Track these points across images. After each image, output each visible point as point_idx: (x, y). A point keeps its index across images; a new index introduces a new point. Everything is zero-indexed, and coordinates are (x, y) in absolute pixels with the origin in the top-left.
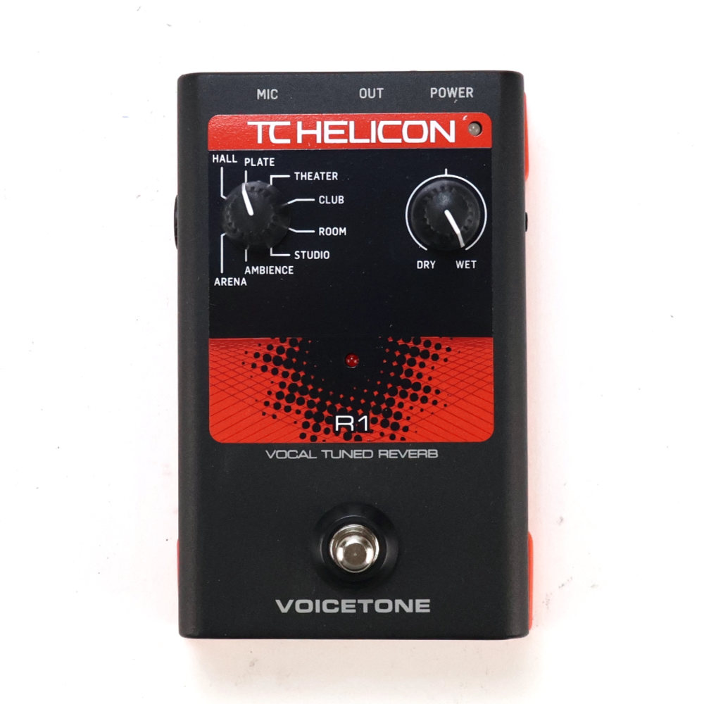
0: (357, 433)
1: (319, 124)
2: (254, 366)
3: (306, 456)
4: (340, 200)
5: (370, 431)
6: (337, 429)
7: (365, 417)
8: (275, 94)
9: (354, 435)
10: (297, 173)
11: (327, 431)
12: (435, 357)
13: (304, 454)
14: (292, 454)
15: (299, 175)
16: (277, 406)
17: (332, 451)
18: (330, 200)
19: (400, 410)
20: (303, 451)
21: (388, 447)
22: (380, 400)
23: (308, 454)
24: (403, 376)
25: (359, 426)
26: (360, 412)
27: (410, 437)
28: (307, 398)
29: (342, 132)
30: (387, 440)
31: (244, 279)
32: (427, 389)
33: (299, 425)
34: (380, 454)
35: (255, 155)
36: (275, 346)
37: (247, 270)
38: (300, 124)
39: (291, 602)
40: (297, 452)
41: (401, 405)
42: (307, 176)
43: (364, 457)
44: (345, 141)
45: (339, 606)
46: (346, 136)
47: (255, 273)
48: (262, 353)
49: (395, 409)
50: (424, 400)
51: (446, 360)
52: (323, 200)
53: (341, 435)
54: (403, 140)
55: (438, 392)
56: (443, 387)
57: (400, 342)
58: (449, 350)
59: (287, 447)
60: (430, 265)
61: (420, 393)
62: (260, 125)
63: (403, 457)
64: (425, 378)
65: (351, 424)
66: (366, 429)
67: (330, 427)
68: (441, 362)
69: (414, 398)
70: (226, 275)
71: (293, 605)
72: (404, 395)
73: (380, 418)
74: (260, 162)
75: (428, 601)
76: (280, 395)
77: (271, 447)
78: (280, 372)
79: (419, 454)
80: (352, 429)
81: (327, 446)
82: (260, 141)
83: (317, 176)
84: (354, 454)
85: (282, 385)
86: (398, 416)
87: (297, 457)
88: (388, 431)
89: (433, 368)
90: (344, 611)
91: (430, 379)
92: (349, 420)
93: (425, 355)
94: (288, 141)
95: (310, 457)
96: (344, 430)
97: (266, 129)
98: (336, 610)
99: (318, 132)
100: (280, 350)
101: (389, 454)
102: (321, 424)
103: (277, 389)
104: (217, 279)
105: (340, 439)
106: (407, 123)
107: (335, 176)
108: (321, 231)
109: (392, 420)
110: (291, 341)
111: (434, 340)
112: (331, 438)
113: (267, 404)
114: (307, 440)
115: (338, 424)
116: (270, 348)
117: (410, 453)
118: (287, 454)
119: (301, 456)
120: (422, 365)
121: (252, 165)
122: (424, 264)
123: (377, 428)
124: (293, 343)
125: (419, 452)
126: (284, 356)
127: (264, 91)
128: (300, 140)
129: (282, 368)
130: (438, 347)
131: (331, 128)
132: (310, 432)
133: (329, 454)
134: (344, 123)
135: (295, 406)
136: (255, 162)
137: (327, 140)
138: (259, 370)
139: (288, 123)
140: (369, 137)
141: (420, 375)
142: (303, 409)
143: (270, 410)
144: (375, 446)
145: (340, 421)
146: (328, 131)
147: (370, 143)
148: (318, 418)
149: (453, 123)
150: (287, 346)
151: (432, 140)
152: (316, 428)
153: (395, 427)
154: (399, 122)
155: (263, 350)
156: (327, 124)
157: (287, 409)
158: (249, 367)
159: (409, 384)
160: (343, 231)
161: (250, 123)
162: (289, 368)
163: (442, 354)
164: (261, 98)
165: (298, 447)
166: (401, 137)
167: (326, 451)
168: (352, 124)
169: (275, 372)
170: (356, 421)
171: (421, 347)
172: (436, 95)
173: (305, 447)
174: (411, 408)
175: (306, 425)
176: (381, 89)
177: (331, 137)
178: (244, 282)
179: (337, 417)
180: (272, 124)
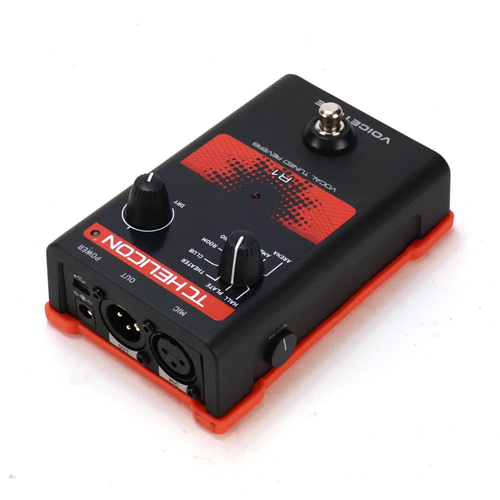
0: (283, 171)
1: (168, 283)
2: (306, 223)
3: (317, 179)
4: (192, 251)
5: (276, 169)
6: (291, 178)
7: (273, 174)
8: (176, 309)
9: (286, 172)
10: (201, 273)
11: (297, 181)
12: (215, 173)
13: (317, 180)
14: (324, 184)
15: (201, 272)
16: (311, 203)
17: (303, 173)
18: (197, 254)
19: (253, 167)
20: (316, 181)
21: (274, 159)
22: (258, 175)
23: (315, 179)
24: (238, 176)
25: (280, 173)
26: (273, 177)
27: (260, 156)
28: (293, 197)
29: (160, 273)
30: (271, 161)
31: (274, 254)
32: (232, 165)
33: (308, 191)
34: (281, 159)
35: (214, 293)
36: (287, 223)
37: (268, 256)
38: (178, 289)
39: (382, 139)
40: (320, 183)
41: (251, 168)
42: (197, 269)
43: (290, 162)
44: (163, 269)
45: (360, 125)
46: (160, 270)
47: (266, 252)
48: (297, 224)
49: (256, 168)
50: (238, 163)
51: (211, 169)
52: (200, 256)
53: (292, 175)
54: (135, 251)
55: (228, 162)
56: (223, 162)
57: (225, 187)
58: (205, 171)
59: (323, 188)
60: (178, 202)
61: (237, 166)
62: (198, 302)
63: (271, 152)
64: (228, 169)
65: (283, 176)
66: (277, 170)
67: (293, 181)
68: (214, 170)
69: (242, 166)
70: (282, 261)
71: (381, 138)
72: (246, 170)
73: (266, 170)
74: (215, 289)
75: (316, 103)
76: (305, 206)
77: (331, 192)
78: (295, 213)
79: (263, 148)
80: (284, 174)
81: (303, 176)
82: (205, 296)
83: (193, 266)
84: (293, 166)
85: (300, 208)
86: (256, 165)
87: (322, 181)
88: (267, 163)
89: (220, 170)
90: (359, 123)
91: (226, 168)
92: (282, 178)
93: (219, 176)
94: (191, 287)
95: (315, 177)
96: (288, 176)
97: (196, 299)
98: (363, 125)
99: (173, 281)
100: (286, 220)
101: (276, 156)
102: (297, 185)
103: (303, 208)
104: (288, 262)
106: (125, 256)
107: (183, 261)
108: (215, 246)
109: (261, 166)
110: (278, 220)
111: (208, 178)
112: (297, 177)
113: (315, 207)
114: (310, 183)
115: (289, 180)
116: (290, 224)
117: (266, 151)
118: (325, 185)
119: (319, 180)
120: (224, 174)
121: (220, 290)
122: (180, 204)
123: (271, 167)
124: (278, 218)
125: (262, 149)
126: (287, 217)
127: (180, 313)
128: (185, 284)
129: (293, 213)
130: (209, 175)
131: (164, 278)
132: (306, 185)
133: (305, 173)
134: (155, 276)
135: (302, 198)
136: (217, 290)
137: (171, 275)
138: (305, 220)
139: (183, 293)
140: (150, 263)
141: (230, 171)
142: (299, 194)
143: (316, 204)
144: (281, 163)
145: (286, 180)
146: (167, 278)
147: (152, 260)
148: (296, 187)
149: (103, 242)
150: (282, 219)
151: (121, 242)
152: (301, 185)
153: (262, 163)
154: (129, 258)
155: (294, 225)
156: (164, 281)
157: (307, 199)
158: (309, 224)
159: (239, 172)
160: (204, 240)
161: (202, 306)
162: (290, 211)
163: (210, 172)
164: (184, 312)
165: (317, 184)
166: (134, 253)
167: (306, 175)
168: (152, 273)
169: (298, 214)
170: (279, 175)
171: (217, 180)
172: (98, 256)
173: (314, 182)
174: (247, 164)
175: (305, 189)
176: (122, 276)
177: (168, 275)
178: (275, 253)
179: (286, 182)
180: (191, 298)
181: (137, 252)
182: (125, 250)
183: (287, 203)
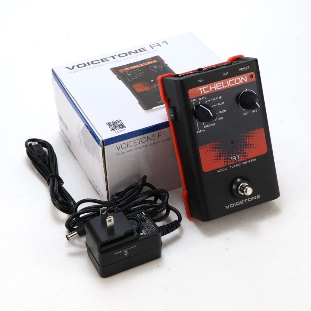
1: (215, 85)
2: (210, 151)
4: (223, 103)
5: (240, 159)
7: (238, 156)
8: (203, 80)
9: (236, 161)
11: (230, 162)
12: (252, 136)
13: (226, 169)
14: (223, 170)
15: (212, 100)
16: (217, 159)
18: (221, 104)
22: (241, 150)
24: (245, 143)
25: (237, 158)
26: (237, 155)
27: (249, 157)
28: (224, 155)
29: (220, 86)
30: (244, 160)
32: (251, 145)
33: (223, 162)
34: (243, 164)
35: (201, 97)
37: (204, 127)
38: (210, 86)
39: (229, 205)
41: (246, 150)
42: (214, 99)
43: (239, 165)
44: (222, 88)
45: (240, 203)
46: (222, 86)
47: (206, 127)
49: (244, 152)
51: (254, 136)
52: (219, 104)
55: (253, 145)
56: (254, 143)
57: (243, 135)
58: (254, 133)
59: (221, 168)
60: (247, 114)
61: (250, 146)
62: (201, 89)
63: (248, 163)
64: (250, 142)
65: (235, 158)
67: (231, 160)
68: (253, 137)
69: (248, 148)
70: (200, 130)
72: (246, 148)
73: (241, 155)
75: (259, 195)
76: (217, 156)
77: (218, 169)
79: (252, 161)
81: (230, 165)
82: (201, 93)
83: (217, 99)
84: (237, 165)
85: (218, 154)
86: (245, 153)
88: (244, 157)
89: (251, 139)
91: (251, 142)
92: (235, 157)
93: (249, 136)
94: (208, 91)
95: (227, 169)
96: (234, 160)
97: (202, 90)
99: (215, 87)
101: (245, 163)
103: (216, 155)
104: (198, 131)
105: (233, 163)
106: (235, 79)
107: (221, 97)
108: (220, 112)
111: (251, 132)
112: (231, 163)
113: (215, 159)
114: (226, 165)
115: (232, 159)
116: (213, 145)
117: (250, 161)
118: (222, 170)
120: (249, 139)
122: (245, 114)
123: (241, 157)
126: (217, 146)
127: (200, 80)
128: (211, 91)
129: (217, 149)
130: (252, 134)
131: (218, 85)
132: (226, 163)
133: (231, 167)
134: (221, 83)
135: (222, 158)
136: (201, 99)
137: (217, 89)
138: (211, 152)
139: (207, 87)
140: (227, 85)
141: (249, 142)
142: (223, 158)
143: (216, 161)
144: (241, 162)
145: (233, 158)
146: (217, 87)
147: (228, 87)
148: (227, 159)
149: (246, 77)
150: (217, 143)
151: (242, 82)
152: (227, 162)
153: (245, 156)
154: (233, 80)
155: (212, 146)
156: (217, 84)
157: (220, 159)
158: (209, 151)
159: (246, 145)
160: (225, 111)
161: (198, 89)
162: (219, 149)
163: (253, 135)
164: (200, 82)
165: (224, 168)
166: (234, 83)
167: (230, 167)
168: (223, 83)
169: (215, 151)
170: (236, 157)
171: (248, 135)
172: (241, 70)
173: (226, 167)
174: (248, 150)
175: (225, 162)
176: (228, 72)
177: (218, 88)
178: (204, 130)
179: (232, 158)
180: (204, 88)
181: (234, 84)
182: (238, 81)
183: (223, 151)
